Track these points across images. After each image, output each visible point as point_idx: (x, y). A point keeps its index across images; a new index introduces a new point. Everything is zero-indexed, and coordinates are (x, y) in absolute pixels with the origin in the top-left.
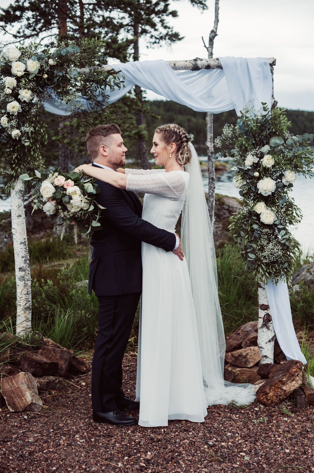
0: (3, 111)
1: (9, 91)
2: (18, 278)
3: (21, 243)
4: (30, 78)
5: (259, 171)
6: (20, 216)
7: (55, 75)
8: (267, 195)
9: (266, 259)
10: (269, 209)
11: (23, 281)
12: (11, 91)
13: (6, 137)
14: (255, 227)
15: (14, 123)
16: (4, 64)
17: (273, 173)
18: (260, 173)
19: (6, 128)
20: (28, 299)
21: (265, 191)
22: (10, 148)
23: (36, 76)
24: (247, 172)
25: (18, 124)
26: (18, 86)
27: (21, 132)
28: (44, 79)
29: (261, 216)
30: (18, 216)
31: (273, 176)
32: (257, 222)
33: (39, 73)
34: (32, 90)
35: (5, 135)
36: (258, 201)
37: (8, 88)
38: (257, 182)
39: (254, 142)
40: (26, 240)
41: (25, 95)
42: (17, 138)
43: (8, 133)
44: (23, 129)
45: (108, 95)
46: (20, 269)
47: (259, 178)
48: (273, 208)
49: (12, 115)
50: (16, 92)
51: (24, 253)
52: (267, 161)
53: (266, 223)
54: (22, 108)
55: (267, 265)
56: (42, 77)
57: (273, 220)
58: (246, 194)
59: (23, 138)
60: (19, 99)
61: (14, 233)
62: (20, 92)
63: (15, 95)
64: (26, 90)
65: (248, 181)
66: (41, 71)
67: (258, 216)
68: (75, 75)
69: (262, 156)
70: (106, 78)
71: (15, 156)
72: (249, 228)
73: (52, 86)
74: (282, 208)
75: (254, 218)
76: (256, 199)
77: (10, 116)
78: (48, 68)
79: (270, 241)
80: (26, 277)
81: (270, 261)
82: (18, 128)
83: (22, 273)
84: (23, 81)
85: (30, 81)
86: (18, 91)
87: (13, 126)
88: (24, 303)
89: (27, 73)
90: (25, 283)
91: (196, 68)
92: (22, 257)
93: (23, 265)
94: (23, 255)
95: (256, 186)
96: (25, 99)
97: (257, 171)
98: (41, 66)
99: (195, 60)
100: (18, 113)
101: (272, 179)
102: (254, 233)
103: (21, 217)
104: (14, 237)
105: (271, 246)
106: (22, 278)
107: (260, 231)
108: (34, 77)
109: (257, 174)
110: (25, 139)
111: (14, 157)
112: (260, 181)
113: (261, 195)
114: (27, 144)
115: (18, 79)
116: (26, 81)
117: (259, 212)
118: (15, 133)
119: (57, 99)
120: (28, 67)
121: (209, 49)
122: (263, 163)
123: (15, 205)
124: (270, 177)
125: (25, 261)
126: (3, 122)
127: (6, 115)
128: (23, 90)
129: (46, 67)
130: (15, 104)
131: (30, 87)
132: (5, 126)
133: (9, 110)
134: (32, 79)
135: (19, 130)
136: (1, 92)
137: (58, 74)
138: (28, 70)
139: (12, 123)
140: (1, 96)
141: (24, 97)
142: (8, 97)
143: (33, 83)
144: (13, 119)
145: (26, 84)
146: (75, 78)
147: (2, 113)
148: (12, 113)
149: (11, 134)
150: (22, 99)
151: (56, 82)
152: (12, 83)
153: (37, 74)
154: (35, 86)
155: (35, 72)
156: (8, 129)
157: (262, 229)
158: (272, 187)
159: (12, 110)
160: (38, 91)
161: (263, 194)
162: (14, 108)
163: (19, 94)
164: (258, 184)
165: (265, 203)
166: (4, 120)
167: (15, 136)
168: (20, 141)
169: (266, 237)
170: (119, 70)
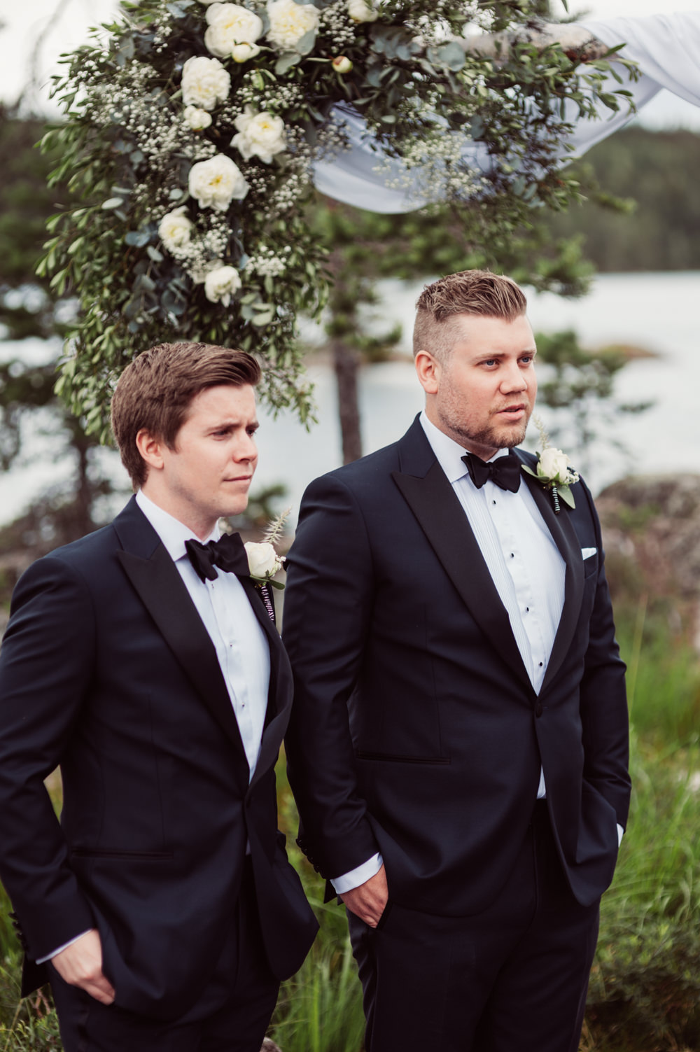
0: (176, 194)
1: (200, 119)
4: (282, 68)
7: (371, 60)
12: (207, 120)
13: (183, 293)
15: (215, 240)
16: (182, 15)
19: (184, 261)
23: (305, 64)
25: (231, 244)
26: (234, 98)
27: (241, 274)
28: (336, 73)
33: (316, 53)
34: (284, 113)
35: (177, 287)
37: (197, 105)
41: (260, 133)
42: (226, 300)
43: (189, 281)
44: (248, 264)
49: (209, 211)
50: (224, 123)
54: (245, 183)
56: (329, 69)
59: (248, 299)
60: (236, 148)
62: (240, 121)
63: (220, 137)
64: (262, 117)
66: (324, 42)
68: (455, 62)
70: (567, 73)
73: (361, 102)
77: (198, 215)
78: (347, 34)
82: (230, 258)
84: (257, 80)
85: (283, 80)
86: (234, 118)
87: (212, 254)
89: (268, 52)
96: (256, 150)
98: (324, 26)
100: (232, 200)
108: (297, 66)
110: (255, 301)
114: (261, 320)
115: (237, 71)
116: (264, 80)
118: (219, 279)
119: (367, 148)
120: (273, 26)
126: (172, 233)
127: (184, 208)
128: (254, 114)
129: (339, 30)
130: (222, 166)
131: (280, 105)
132: (180, 253)
133: (198, 192)
134: (290, 71)
135: (235, 266)
136: (170, 123)
137: (389, 57)
138: (269, 39)
139: (209, 240)
140: (168, 138)
141: (255, 141)
142: (194, 143)
143: (290, 90)
144: (210, 227)
145: (265, 90)
146: (453, 74)
147: (165, 201)
148: (208, 204)
149: (202, 285)
150: (247, 149)
151: (372, 88)
152: (210, 85)
153: (309, 56)
154: (296, 101)
155: (299, 49)
156: (190, 266)
159: (210, 191)
160: (307, 120)
162: (218, 181)
163: (237, 132)
166: (174, 227)
167: (216, 293)
168: (234, 308)
170: (619, 43)
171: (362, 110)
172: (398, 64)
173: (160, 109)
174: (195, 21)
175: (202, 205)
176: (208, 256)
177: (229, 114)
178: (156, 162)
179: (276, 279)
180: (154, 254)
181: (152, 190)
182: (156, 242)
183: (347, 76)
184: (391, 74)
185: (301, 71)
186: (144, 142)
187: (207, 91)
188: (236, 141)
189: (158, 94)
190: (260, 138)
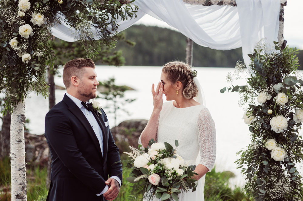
0: (14, 34)
1: (21, 14)
3: (20, 169)
4: (44, 2)
5: (272, 109)
6: (20, 141)
7: (68, 1)
8: (279, 132)
9: (274, 195)
10: (280, 145)
12: (24, 14)
13: (15, 59)
14: (265, 163)
15: (24, 46)
17: (285, 111)
18: (273, 111)
19: (16, 51)
21: (278, 128)
22: (17, 72)
24: (257, 109)
25: (29, 47)
26: (32, 9)
27: (31, 56)
28: (59, 3)
29: (272, 153)
30: (18, 142)
31: (285, 114)
32: (267, 158)
34: (45, 14)
36: (269, 138)
37: (21, 10)
39: (267, 80)
40: (25, 166)
41: (38, 19)
42: (27, 62)
43: (17, 57)
44: (34, 53)
46: (18, 196)
47: (272, 116)
48: (285, 146)
49: (24, 38)
50: (28, 15)
51: (22, 179)
52: (282, 99)
53: (276, 160)
54: (33, 31)
56: (57, 2)
57: (283, 157)
58: (258, 130)
59: (33, 62)
60: (31, 22)
61: (12, 158)
62: (33, 15)
63: (27, 19)
64: (39, 14)
65: (259, 117)
67: (268, 152)
68: (90, 3)
69: (275, 94)
70: (119, 7)
71: (22, 80)
73: (65, 12)
74: (293, 146)
75: (264, 154)
76: (267, 135)
77: (20, 39)
79: (279, 178)
81: (278, 197)
82: (28, 51)
84: (38, 5)
85: (44, 5)
91: (208, 3)
92: (21, 184)
93: (20, 192)
94: (21, 182)
95: (269, 123)
96: (37, 23)
97: (270, 109)
100: (30, 36)
101: (284, 116)
102: (264, 169)
103: (21, 143)
104: (12, 162)
107: (270, 167)
108: (48, 1)
109: (270, 111)
110: (35, 63)
111: (20, 81)
112: (273, 118)
113: (273, 132)
114: (36, 69)
115: (32, 2)
116: (40, 5)
117: (269, 149)
118: (26, 57)
122: (277, 101)
123: (16, 130)
124: (283, 114)
125: (23, 188)
126: (13, 44)
127: (16, 38)
128: (36, 14)
130: (28, 27)
131: (44, 12)
132: (16, 49)
133: (21, 33)
134: (47, 3)
135: (30, 54)
136: (14, 15)
137: (73, 0)
139: (23, 46)
140: (13, 18)
141: (36, 20)
142: (19, 20)
143: (46, 8)
144: (24, 43)
145: (40, 7)
146: (89, 5)
147: (11, 35)
148: (23, 37)
149: (21, 58)
150: (35, 23)
151: (69, 8)
152: (25, 6)
154: (48, 11)
156: (18, 53)
157: (272, 166)
158: (284, 125)
159: (24, 33)
160: (51, 16)
161: (276, 130)
162: (26, 31)
163: (32, 18)
164: (270, 121)
165: (276, 140)
166: (13, 42)
167: (25, 60)
168: (29, 65)
169: (275, 173)
171: (65, 14)
173: (11, 11)
175: (22, 37)
176: (23, 50)
177: (30, 13)
178: (9, 25)
179: (41, 57)
180: (8, 49)
181: (8, 32)
182: (9, 46)
183: (62, 5)
184: (74, 4)
185: (49, 3)
186: (7, 19)
187: (25, 7)
188: (32, 20)
189: (10, 7)
190: (38, 20)
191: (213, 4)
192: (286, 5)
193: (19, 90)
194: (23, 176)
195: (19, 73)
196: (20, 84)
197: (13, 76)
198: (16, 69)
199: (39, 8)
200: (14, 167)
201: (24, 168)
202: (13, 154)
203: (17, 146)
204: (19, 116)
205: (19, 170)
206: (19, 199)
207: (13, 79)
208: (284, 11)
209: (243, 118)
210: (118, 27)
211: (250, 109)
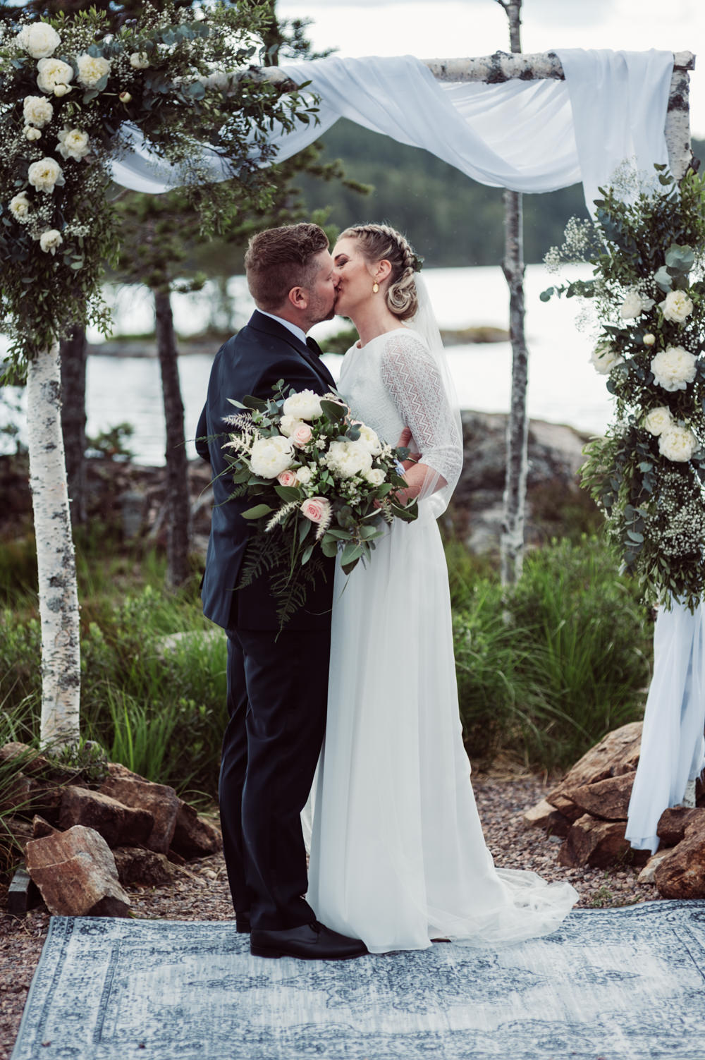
0: (18, 183)
1: (33, 134)
2: (48, 605)
3: (56, 515)
4: (86, 100)
5: (652, 332)
6: (51, 447)
7: (145, 93)
8: (674, 389)
9: (673, 547)
10: (678, 421)
11: (61, 612)
12: (38, 134)
13: (26, 246)
14: (644, 467)
15: (44, 212)
16: (20, 67)
17: (689, 336)
18: (656, 336)
19: (25, 225)
20: (71, 656)
21: (671, 379)
22: (31, 276)
23: (101, 97)
24: (625, 335)
25: (56, 215)
26: (56, 120)
27: (62, 235)
28: (122, 103)
29: (660, 441)
30: (48, 448)
31: (689, 344)
32: (652, 456)
33: (108, 89)
34: (90, 130)
35: (22, 244)
36: (653, 406)
37: (31, 125)
38: (650, 360)
39: (640, 261)
40: (67, 508)
41: (74, 143)
42: (53, 251)
43: (30, 238)
44: (67, 228)
45: (274, 146)
46: (54, 581)
47: (655, 349)
48: (689, 421)
49: (41, 193)
50: (50, 136)
51: (63, 540)
52: (675, 307)
53: (673, 459)
54: (64, 175)
55: (673, 561)
56: (117, 99)
57: (690, 452)
58: (625, 387)
59: (68, 252)
60: (58, 153)
61: (36, 490)
62: (61, 135)
63: (47, 145)
64: (75, 132)
65: (628, 356)
66: (114, 82)
67: (654, 442)
68: (198, 95)
69: (661, 297)
70: (274, 101)
71: (45, 295)
72: (632, 471)
73: (139, 121)
75: (642, 445)
76: (649, 399)
77: (34, 196)
78: (129, 76)
79: (681, 503)
80: (67, 600)
81: (683, 552)
82: (56, 224)
83: (59, 592)
84: (70, 109)
85: (86, 108)
86: (56, 133)
87: (43, 221)
88: (64, 668)
89: (78, 89)
90: (64, 617)
91: (496, 76)
92: (59, 551)
93: (59, 570)
94: (61, 546)
95: (649, 368)
96: (72, 154)
97: (650, 332)
98: (114, 72)
99: (495, 57)
100: (56, 186)
101: (687, 349)
102: (643, 482)
103: (55, 451)
104: (36, 500)
105: (683, 515)
106: (58, 605)
107: (659, 478)
108: (95, 99)
109: (649, 339)
110: (72, 253)
111: (41, 298)
112: (658, 355)
113: (659, 389)
114: (77, 266)
115: (57, 102)
116: (75, 109)
117: (655, 433)
118: (49, 238)
120: (81, 73)
121: (511, 8)
122: (664, 312)
123: (41, 419)
124: (683, 345)
125: (66, 560)
126: (18, 209)
127: (24, 193)
128: (70, 131)
129: (123, 74)
130: (49, 165)
131: (86, 124)
132: (23, 220)
133: (34, 181)
134: (91, 103)
135: (59, 230)
136: (13, 137)
137: (155, 92)
138: (79, 80)
139: (41, 212)
140: (13, 146)
141: (70, 147)
142: (28, 149)
143: (92, 115)
144: (42, 204)
145: (75, 115)
146: (197, 102)
147: (12, 188)
148: (41, 189)
149: (39, 241)
150: (66, 153)
151: (147, 111)
152: (40, 112)
153: (105, 91)
154: (97, 121)
155: (98, 87)
156: (30, 229)
157: (665, 473)
158: (686, 371)
159: (42, 180)
160: (104, 134)
161: (666, 386)
162: (47, 174)
163: (59, 142)
164: (652, 362)
165: (671, 410)
166: (18, 204)
167: (47, 247)
168: (59, 257)
169: (672, 492)
170: (304, 81)
171: (141, 126)
172: (162, 95)
173: (7, 128)
174: (29, 71)
175: (37, 190)
177: (53, 131)
178: (6, 162)
179: (85, 239)
180: (6, 222)
181: (5, 180)
182: (8, 214)
183: (129, 104)
184: (158, 101)
185: (98, 103)
187: (39, 116)
189: (6, 118)
190: (73, 146)
191: (508, 79)
192: (692, 69)
193: (38, 320)
194: (63, 532)
195: (36, 278)
196: (41, 307)
197: (23, 287)
198: (30, 269)
199: (73, 117)
200: (40, 510)
201: (65, 512)
202: (37, 479)
203: (44, 458)
204: (45, 386)
205: (54, 518)
206: (57, 586)
207: (23, 294)
208: (691, 85)
209: (591, 361)
210: (276, 151)
211: (606, 335)
